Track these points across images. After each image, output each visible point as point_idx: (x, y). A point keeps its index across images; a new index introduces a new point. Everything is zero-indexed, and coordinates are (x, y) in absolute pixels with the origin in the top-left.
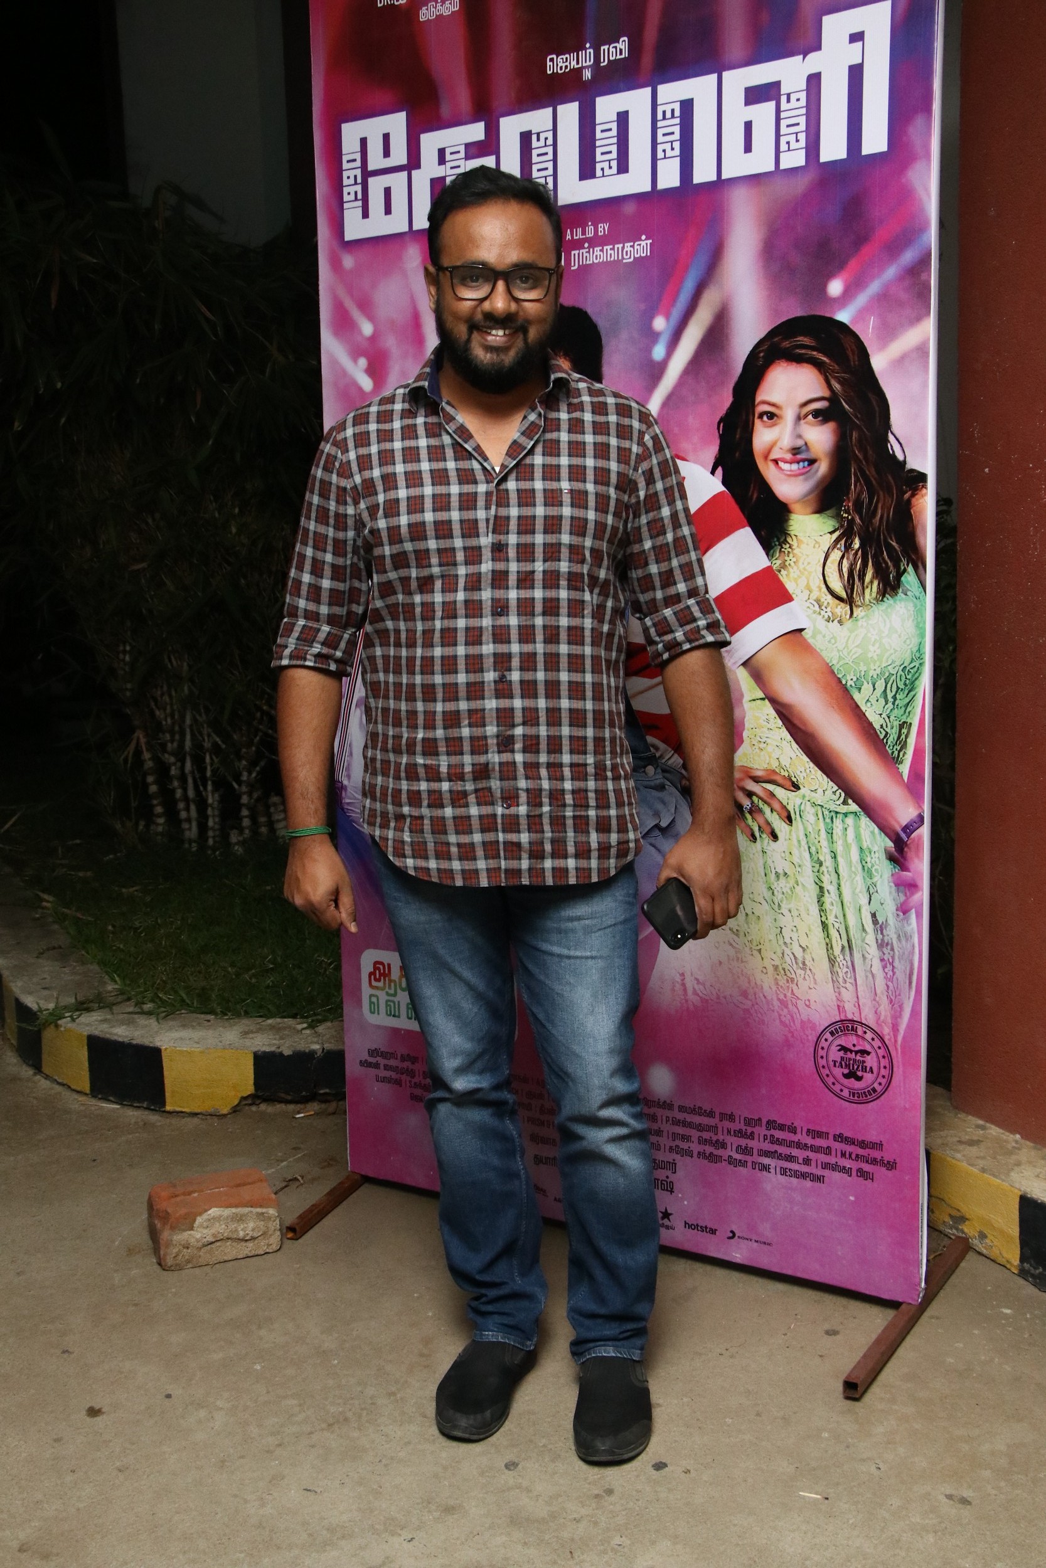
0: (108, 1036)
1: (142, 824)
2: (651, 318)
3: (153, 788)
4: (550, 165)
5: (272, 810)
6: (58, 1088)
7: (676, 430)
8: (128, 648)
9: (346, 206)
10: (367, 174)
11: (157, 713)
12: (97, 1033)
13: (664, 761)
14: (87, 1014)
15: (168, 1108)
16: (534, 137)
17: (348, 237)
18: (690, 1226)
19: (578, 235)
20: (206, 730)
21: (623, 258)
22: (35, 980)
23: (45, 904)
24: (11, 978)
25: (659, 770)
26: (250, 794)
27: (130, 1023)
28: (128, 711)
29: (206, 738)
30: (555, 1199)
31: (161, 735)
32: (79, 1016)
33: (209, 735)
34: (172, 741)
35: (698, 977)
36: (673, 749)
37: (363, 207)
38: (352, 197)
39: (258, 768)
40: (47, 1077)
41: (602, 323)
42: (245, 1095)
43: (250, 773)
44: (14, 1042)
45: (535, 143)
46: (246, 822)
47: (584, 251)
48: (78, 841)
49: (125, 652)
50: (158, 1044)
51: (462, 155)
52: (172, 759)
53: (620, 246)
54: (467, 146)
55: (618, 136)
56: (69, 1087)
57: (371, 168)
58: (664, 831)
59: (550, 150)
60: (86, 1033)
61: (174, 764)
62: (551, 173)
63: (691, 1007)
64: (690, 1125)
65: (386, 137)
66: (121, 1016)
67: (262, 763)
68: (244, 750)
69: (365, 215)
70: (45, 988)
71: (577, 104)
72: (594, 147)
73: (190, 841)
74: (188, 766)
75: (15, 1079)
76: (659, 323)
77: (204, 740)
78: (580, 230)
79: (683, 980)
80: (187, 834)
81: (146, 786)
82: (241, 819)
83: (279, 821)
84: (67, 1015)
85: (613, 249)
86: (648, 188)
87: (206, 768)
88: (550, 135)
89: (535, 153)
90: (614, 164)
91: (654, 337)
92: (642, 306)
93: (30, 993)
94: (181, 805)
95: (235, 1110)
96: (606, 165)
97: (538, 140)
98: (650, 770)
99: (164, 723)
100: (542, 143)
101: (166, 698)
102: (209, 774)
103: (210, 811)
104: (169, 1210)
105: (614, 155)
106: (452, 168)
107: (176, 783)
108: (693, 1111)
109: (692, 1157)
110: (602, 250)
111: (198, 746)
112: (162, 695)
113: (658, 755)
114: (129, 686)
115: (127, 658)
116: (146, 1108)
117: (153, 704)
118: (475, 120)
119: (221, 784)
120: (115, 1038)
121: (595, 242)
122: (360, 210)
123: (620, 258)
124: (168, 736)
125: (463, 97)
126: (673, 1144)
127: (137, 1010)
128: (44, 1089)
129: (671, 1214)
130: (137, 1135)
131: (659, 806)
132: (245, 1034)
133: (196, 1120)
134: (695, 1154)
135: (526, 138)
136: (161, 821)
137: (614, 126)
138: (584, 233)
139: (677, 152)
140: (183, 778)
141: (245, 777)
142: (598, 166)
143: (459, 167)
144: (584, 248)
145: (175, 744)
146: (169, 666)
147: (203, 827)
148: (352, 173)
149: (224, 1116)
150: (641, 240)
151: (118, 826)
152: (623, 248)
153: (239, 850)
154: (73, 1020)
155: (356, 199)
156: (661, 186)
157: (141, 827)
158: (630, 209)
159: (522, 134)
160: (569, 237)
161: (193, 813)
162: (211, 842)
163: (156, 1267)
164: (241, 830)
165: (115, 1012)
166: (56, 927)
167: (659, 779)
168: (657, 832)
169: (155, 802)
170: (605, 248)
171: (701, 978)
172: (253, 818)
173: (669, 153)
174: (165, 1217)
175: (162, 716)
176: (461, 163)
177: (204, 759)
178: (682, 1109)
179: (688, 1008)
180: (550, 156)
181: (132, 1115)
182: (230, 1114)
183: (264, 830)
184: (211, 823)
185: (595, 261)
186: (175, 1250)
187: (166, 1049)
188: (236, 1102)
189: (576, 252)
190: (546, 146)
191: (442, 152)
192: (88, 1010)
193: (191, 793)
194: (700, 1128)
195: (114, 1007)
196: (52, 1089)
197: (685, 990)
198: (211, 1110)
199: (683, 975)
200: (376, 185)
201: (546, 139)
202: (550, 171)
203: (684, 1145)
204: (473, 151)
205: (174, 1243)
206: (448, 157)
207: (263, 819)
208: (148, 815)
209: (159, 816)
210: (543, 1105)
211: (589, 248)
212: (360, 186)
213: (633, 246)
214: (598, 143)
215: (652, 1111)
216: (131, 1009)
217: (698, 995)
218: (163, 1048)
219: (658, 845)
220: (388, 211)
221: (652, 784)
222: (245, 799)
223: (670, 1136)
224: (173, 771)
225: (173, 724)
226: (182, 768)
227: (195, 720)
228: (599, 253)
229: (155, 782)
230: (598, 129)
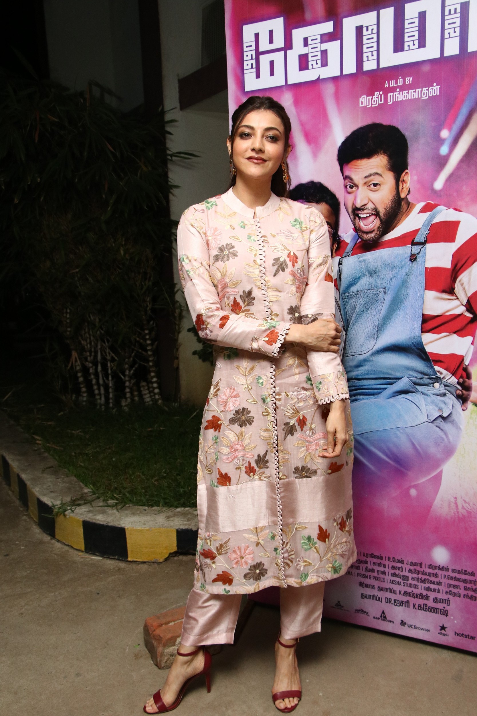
0: (94, 521)
1: (74, 396)
2: (440, 130)
3: (81, 379)
4: (375, 45)
5: (142, 389)
6: (66, 548)
7: (455, 194)
8: (68, 311)
9: (245, 72)
10: (258, 54)
11: (83, 342)
12: (87, 519)
13: (445, 380)
14: (79, 508)
15: (129, 559)
16: (365, 29)
17: (247, 89)
18: (458, 635)
19: (393, 84)
20: (108, 351)
21: (421, 97)
22: (45, 487)
23: (38, 442)
24: (32, 486)
25: (442, 385)
26: (130, 381)
27: (103, 512)
28: (68, 341)
29: (108, 354)
30: (374, 617)
31: (84, 353)
32: (75, 508)
33: (109, 353)
34: (90, 356)
35: (466, 500)
36: (451, 373)
37: (256, 72)
38: (250, 67)
39: (134, 369)
40: (58, 541)
41: (407, 134)
42: (172, 552)
43: (130, 371)
44: (37, 521)
45: (365, 32)
46: (128, 395)
47: (397, 93)
48: (42, 405)
49: (67, 313)
50: (123, 526)
51: (319, 40)
52: (91, 365)
53: (420, 90)
54: (322, 35)
55: (419, 26)
56: (72, 547)
57: (261, 49)
58: (444, 419)
59: (375, 36)
60: (82, 520)
61: (92, 367)
62: (376, 49)
63: (461, 516)
64: (459, 580)
65: (271, 33)
66: (97, 509)
67: (136, 366)
68: (127, 360)
69: (258, 76)
70: (52, 492)
71: (392, 9)
72: (403, 34)
73: (101, 405)
74: (99, 368)
75: (41, 542)
76: (445, 134)
77: (106, 355)
78: (394, 81)
79: (456, 501)
80: (99, 401)
81: (77, 378)
82: (125, 394)
83: (145, 394)
84: (69, 508)
85: (415, 92)
86: (438, 56)
87: (108, 369)
88: (375, 27)
89: (365, 38)
90: (416, 43)
91: (441, 141)
92: (434, 124)
93: (45, 495)
94: (95, 387)
95: (166, 559)
96: (411, 44)
97: (367, 30)
98: (437, 385)
99: (86, 347)
100: (370, 32)
101: (87, 335)
102: (110, 371)
103: (110, 390)
104: (162, 635)
105: (417, 37)
106: (312, 48)
107: (92, 377)
108: (461, 572)
109: (460, 597)
110: (408, 93)
111: (104, 358)
112: (85, 334)
113: (442, 377)
114: (69, 329)
115: (68, 316)
116: (117, 559)
117: (80, 338)
118: (327, 20)
119: (115, 376)
120: (98, 522)
121: (403, 88)
122: (254, 74)
123: (420, 96)
124: (88, 354)
125: (320, 8)
126: (448, 590)
127: (106, 504)
128: (59, 548)
129: (446, 628)
130: (117, 576)
131: (442, 405)
132: (168, 518)
133: (145, 566)
134: (462, 596)
135: (359, 30)
136: (85, 395)
137: (417, 20)
138: (396, 83)
139: (458, 33)
140: (96, 374)
141: (127, 373)
142: (406, 45)
143: (317, 47)
144: (397, 92)
145: (92, 357)
146: (89, 319)
147: (107, 398)
148: (249, 54)
149: (161, 563)
150: (433, 86)
151: (64, 398)
152: (421, 91)
153: (126, 409)
154: (73, 511)
155: (252, 68)
156: (446, 54)
157: (74, 398)
158: (426, 68)
159: (357, 27)
160: (386, 85)
161: (102, 391)
162: (111, 405)
163: (154, 666)
164: (126, 398)
165: (94, 506)
166: (46, 454)
167: (442, 390)
168: (440, 420)
169: (82, 386)
170: (410, 91)
171: (467, 500)
172: (131, 392)
173: (452, 35)
174: (159, 639)
175: (85, 343)
176: (318, 45)
177: (107, 365)
178: (453, 571)
179: (458, 517)
180: (375, 39)
181: (110, 563)
182: (164, 562)
183: (136, 398)
184: (111, 396)
185: (404, 99)
186: (166, 658)
187: (128, 528)
188: (167, 556)
189: (392, 94)
190: (372, 33)
191: (306, 40)
192: (79, 505)
193: (101, 381)
194: (465, 581)
195: (93, 503)
196: (62, 548)
197: (457, 506)
198: (153, 560)
199: (456, 498)
200: (264, 60)
201: (372, 29)
202: (375, 48)
203: (455, 591)
204: (325, 38)
205: (165, 654)
206: (310, 42)
207: (136, 393)
208: (78, 392)
209: (84, 392)
210: (367, 567)
211: (399, 91)
212: (254, 60)
213: (428, 90)
214: (406, 31)
215: (435, 571)
216: (101, 504)
217: (465, 509)
218: (126, 528)
219: (441, 427)
220: (272, 73)
221: (438, 393)
222: (127, 384)
223: (446, 585)
224: (91, 371)
225: (91, 347)
226: (96, 369)
227: (102, 345)
228: (406, 94)
229: (82, 376)
230: (406, 22)
